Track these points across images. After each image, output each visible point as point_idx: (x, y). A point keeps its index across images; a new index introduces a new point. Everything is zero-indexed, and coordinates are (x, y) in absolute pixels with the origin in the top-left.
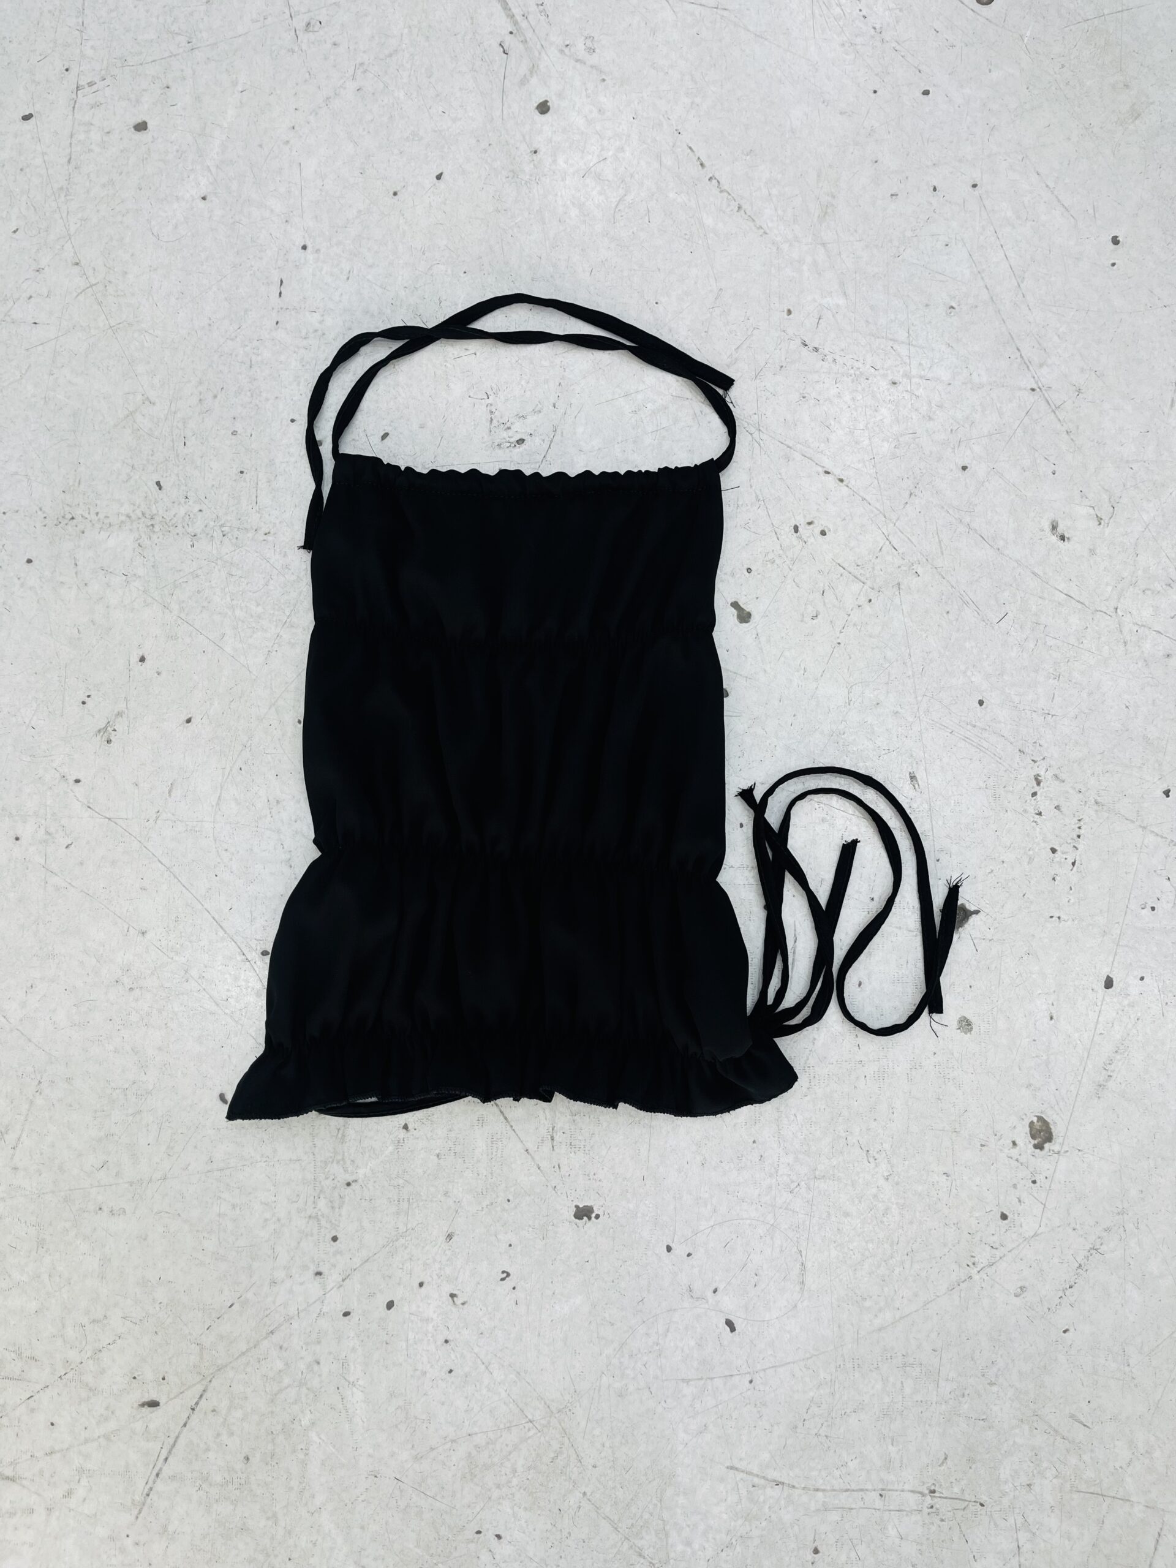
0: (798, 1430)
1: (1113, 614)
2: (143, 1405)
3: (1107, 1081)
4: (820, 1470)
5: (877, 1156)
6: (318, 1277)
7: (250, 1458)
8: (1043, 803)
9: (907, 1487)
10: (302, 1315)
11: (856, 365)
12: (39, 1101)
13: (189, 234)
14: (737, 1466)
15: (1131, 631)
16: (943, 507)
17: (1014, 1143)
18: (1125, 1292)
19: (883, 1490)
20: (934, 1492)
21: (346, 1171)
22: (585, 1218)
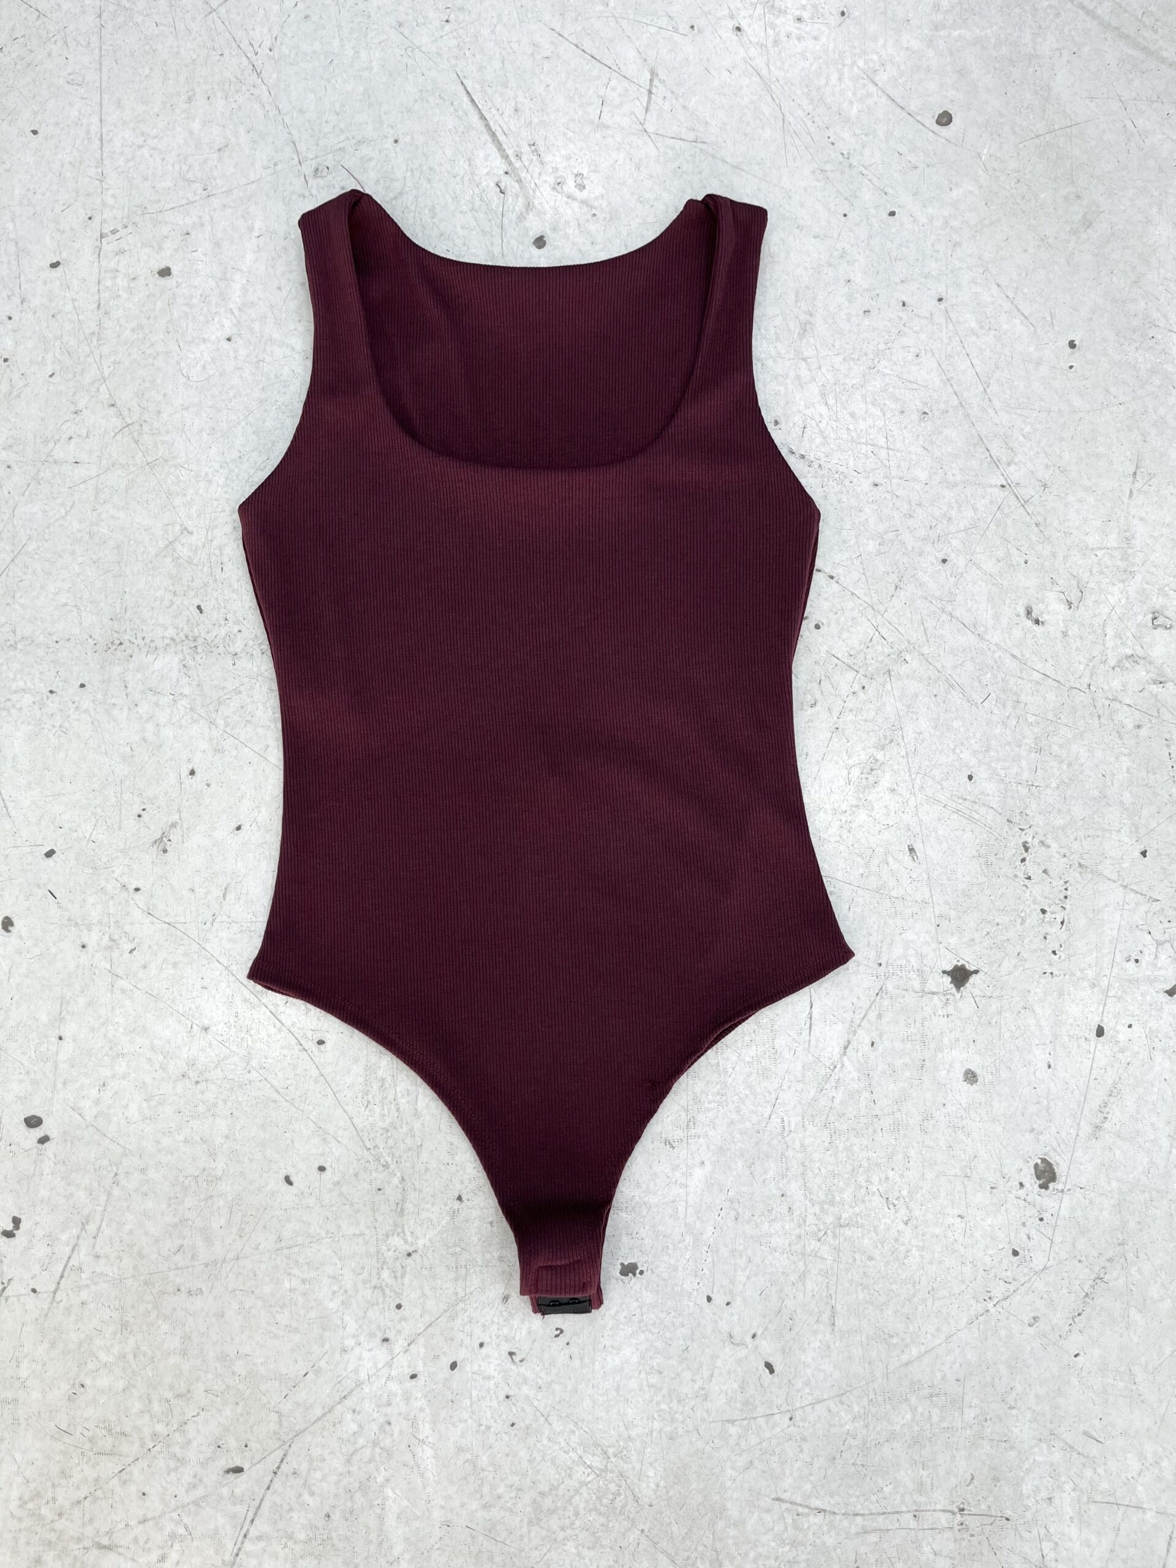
0: (837, 1461)
1: (1087, 691)
2: (228, 1471)
3: (1103, 1122)
4: (858, 1497)
5: (896, 1202)
6: (385, 1344)
7: (331, 1515)
8: (1031, 868)
9: (938, 1507)
10: (372, 1379)
11: (841, 469)
12: (116, 1192)
13: (217, 374)
14: (783, 1497)
15: (1103, 706)
16: (926, 599)
17: (1021, 1185)
18: (1128, 1316)
19: (916, 1511)
20: (963, 1510)
21: (406, 1241)
22: (630, 1274)
